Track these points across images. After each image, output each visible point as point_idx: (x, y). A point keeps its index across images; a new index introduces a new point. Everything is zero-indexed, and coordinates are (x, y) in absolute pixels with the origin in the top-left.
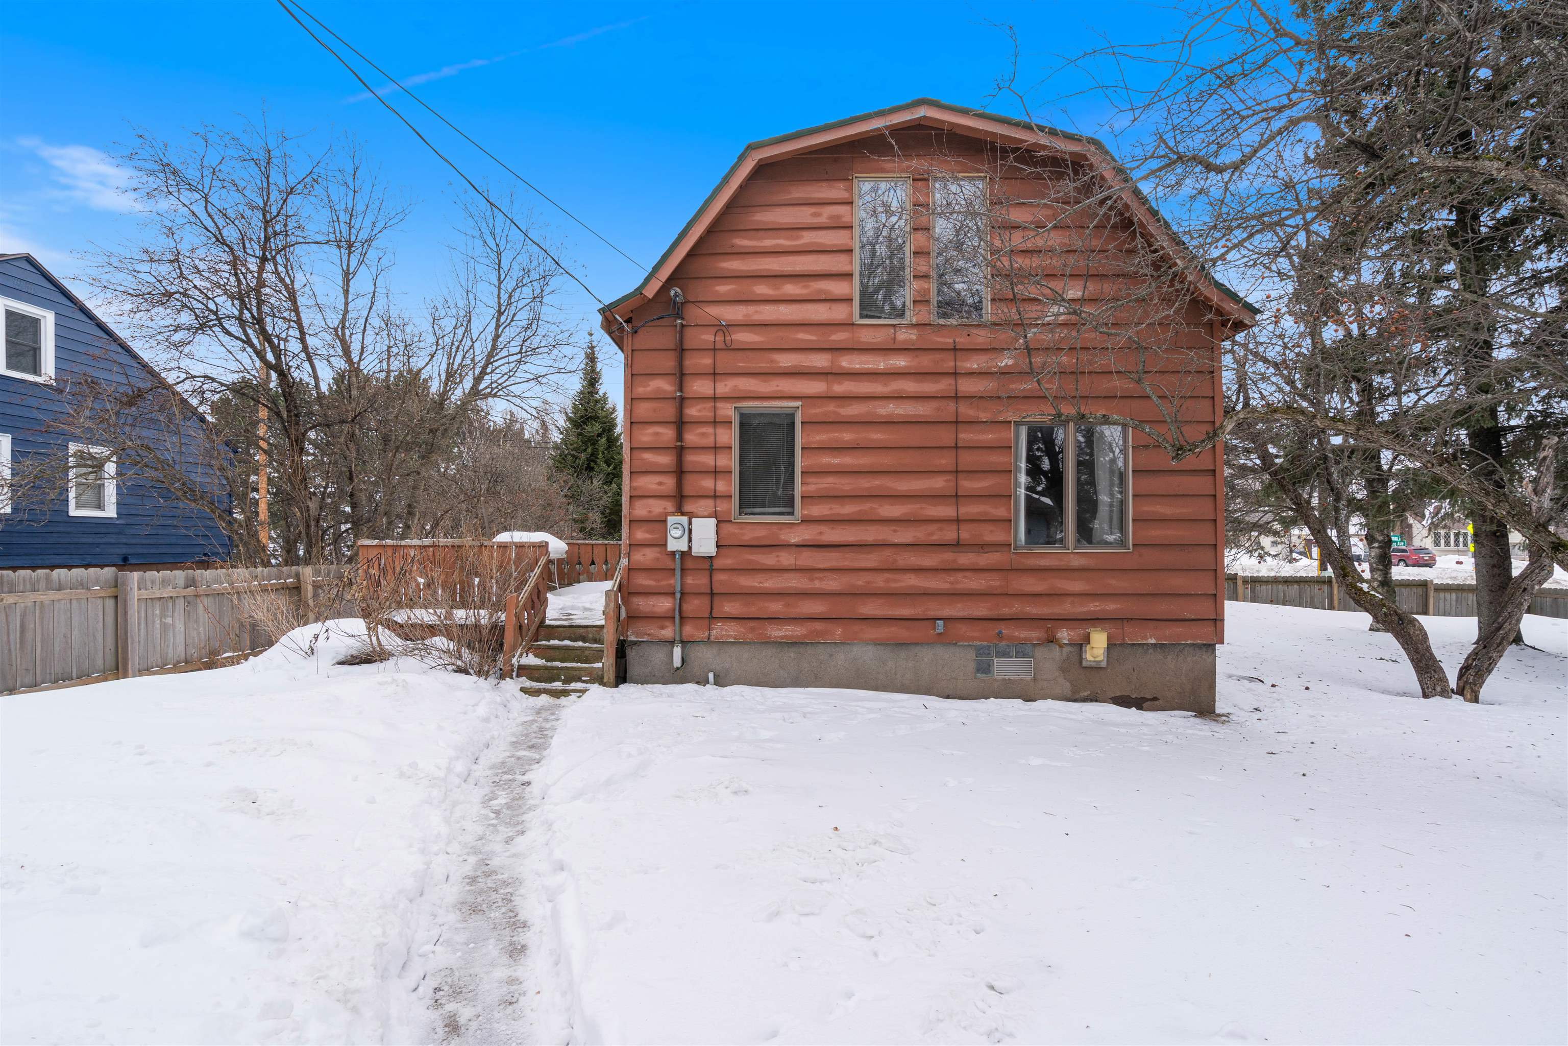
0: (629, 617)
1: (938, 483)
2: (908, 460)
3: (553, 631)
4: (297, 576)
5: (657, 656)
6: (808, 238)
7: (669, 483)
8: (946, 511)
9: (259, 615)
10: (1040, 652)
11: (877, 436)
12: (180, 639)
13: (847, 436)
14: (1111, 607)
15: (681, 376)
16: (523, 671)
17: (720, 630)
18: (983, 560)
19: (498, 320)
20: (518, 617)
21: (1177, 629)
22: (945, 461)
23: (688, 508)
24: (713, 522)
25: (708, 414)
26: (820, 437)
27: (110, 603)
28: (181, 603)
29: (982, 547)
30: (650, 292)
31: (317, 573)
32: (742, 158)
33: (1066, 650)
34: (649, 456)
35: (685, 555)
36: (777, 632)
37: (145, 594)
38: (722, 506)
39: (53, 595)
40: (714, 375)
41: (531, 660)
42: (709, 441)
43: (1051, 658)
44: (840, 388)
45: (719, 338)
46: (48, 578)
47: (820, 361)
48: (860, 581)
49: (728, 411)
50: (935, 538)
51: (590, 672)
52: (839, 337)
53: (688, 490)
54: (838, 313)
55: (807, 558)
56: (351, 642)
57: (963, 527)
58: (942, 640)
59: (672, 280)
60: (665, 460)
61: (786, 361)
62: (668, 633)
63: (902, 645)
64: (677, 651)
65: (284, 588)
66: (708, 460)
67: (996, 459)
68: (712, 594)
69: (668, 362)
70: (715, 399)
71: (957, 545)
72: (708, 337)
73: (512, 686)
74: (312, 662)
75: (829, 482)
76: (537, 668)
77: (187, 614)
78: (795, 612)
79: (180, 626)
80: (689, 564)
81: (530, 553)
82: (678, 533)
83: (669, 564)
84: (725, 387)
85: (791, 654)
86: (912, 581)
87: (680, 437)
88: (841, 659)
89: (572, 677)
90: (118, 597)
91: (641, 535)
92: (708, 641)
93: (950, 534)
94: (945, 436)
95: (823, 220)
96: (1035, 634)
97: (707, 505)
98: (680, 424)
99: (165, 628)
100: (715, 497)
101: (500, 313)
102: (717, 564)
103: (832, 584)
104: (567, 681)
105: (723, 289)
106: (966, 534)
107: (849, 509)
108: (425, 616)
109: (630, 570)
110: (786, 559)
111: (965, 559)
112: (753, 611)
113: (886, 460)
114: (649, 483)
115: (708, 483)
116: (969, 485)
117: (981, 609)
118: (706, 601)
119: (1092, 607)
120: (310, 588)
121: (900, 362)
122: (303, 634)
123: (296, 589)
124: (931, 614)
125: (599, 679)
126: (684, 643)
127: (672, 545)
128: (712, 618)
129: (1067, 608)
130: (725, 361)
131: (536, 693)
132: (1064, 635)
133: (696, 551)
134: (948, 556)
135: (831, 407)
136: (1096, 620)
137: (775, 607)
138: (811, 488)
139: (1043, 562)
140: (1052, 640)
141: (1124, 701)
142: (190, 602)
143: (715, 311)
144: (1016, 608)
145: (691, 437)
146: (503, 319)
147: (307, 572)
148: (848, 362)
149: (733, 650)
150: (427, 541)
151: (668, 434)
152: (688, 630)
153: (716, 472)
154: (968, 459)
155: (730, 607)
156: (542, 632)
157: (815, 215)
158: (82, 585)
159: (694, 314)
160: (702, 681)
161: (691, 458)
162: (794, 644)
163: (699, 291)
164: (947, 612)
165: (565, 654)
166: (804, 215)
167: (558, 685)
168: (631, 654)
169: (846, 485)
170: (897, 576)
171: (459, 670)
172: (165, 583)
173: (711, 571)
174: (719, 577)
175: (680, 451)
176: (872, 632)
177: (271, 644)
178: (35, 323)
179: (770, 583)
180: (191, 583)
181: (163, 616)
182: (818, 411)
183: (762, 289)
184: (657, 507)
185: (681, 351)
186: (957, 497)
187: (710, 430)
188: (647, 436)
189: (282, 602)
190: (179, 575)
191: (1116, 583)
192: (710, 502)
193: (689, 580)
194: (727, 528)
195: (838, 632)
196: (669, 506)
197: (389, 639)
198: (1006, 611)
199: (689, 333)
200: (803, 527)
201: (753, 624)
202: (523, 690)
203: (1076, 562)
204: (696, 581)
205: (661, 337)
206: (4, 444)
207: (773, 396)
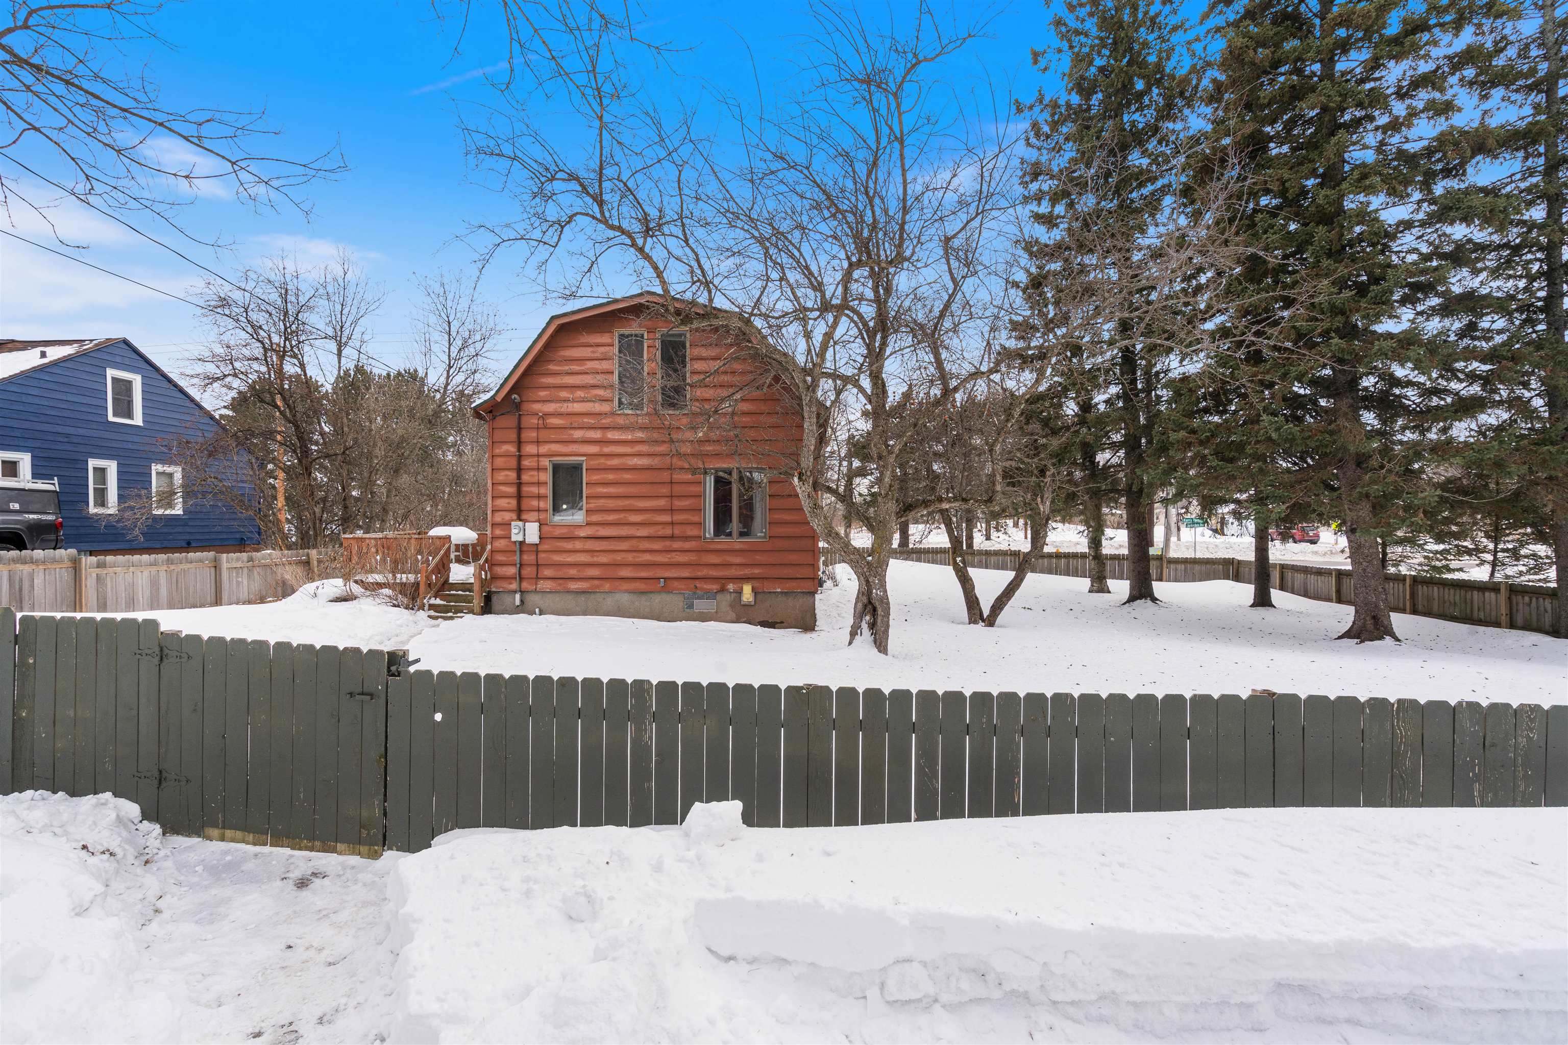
0: (492, 578)
1: (661, 503)
2: (644, 490)
3: (454, 586)
4: (308, 555)
5: (507, 599)
6: (590, 365)
7: (514, 502)
8: (666, 518)
9: (287, 577)
10: (719, 596)
11: (627, 476)
12: (246, 589)
13: (611, 476)
14: (756, 571)
15: (519, 443)
16: (431, 607)
17: (542, 585)
18: (687, 545)
19: (448, 372)
20: (428, 578)
21: (793, 584)
22: (665, 490)
23: (524, 516)
24: (537, 524)
25: (535, 464)
26: (596, 477)
27: (213, 570)
28: (245, 570)
29: (686, 538)
30: (499, 399)
31: (320, 553)
32: (548, 324)
33: (733, 595)
34: (502, 488)
35: (522, 543)
36: (573, 586)
37: (229, 566)
38: (542, 516)
39: (189, 565)
40: (538, 442)
41: (438, 601)
42: (535, 480)
43: (725, 600)
44: (607, 450)
45: (541, 422)
46: (186, 557)
47: (596, 435)
48: (619, 557)
49: (545, 462)
50: (660, 533)
51: (467, 608)
52: (606, 421)
53: (524, 507)
54: (605, 408)
55: (590, 545)
56: (335, 590)
57: (676, 527)
58: (665, 590)
59: (513, 390)
60: (512, 490)
61: (578, 434)
62: (514, 586)
63: (643, 593)
64: (518, 596)
65: (300, 562)
66: (534, 490)
67: (694, 489)
68: (538, 565)
69: (513, 436)
70: (538, 456)
71: (672, 537)
72: (534, 421)
73: (422, 615)
74: (315, 600)
75: (601, 502)
76: (439, 606)
77: (249, 576)
78: (582, 575)
79: (245, 582)
80: (525, 548)
81: (438, 542)
82: (516, 531)
83: (513, 548)
84: (544, 449)
85: (582, 598)
86: (647, 557)
87: (519, 477)
88: (610, 601)
89: (458, 610)
90: (217, 567)
91: (498, 532)
92: (536, 591)
93: (668, 531)
94: (666, 476)
95: (598, 355)
96: (715, 587)
97: (534, 515)
98: (519, 470)
99: (238, 583)
100: (539, 510)
101: (450, 367)
102: (541, 548)
103: (603, 559)
104: (455, 613)
105: (543, 394)
106: (677, 531)
107: (611, 517)
108: (379, 578)
109: (492, 551)
110: (578, 545)
111: (677, 545)
112: (560, 574)
113: (632, 490)
114: (502, 503)
115: (535, 503)
116: (679, 504)
117: (685, 573)
118: (535, 569)
119: (747, 571)
120: (315, 563)
121: (640, 435)
122: (310, 587)
123: (307, 563)
124: (658, 575)
125: (471, 611)
126: (522, 592)
127: (514, 538)
128: (537, 578)
129: (733, 572)
130: (544, 434)
131: (436, 618)
132: (731, 587)
133: (528, 541)
134: (668, 543)
135: (602, 460)
136: (747, 579)
137: (573, 572)
138: (592, 506)
139: (719, 547)
140: (723, 590)
141: (765, 624)
142: (250, 570)
143: (537, 407)
144: (704, 572)
145: (525, 477)
146: (451, 371)
147: (313, 553)
148: (612, 435)
149: (550, 596)
150: (380, 535)
151: (513, 475)
152: (525, 585)
153: (539, 497)
154: (677, 490)
155: (547, 572)
156: (446, 586)
157: (593, 352)
158: (201, 561)
159: (526, 407)
160: (532, 613)
161: (526, 489)
162: (584, 592)
163: (531, 395)
164: (667, 575)
165: (458, 598)
166: (586, 352)
167: (450, 614)
168: (494, 599)
169: (611, 504)
170: (640, 555)
171: (394, 606)
172: (238, 559)
173: (537, 552)
174: (542, 555)
175: (519, 485)
176: (626, 586)
177: (293, 591)
178: (129, 383)
179: (570, 559)
180: (251, 559)
181: (237, 577)
182: (594, 463)
183: (564, 394)
184: (507, 516)
185: (520, 429)
186: (672, 511)
187: (535, 473)
188: (501, 476)
189: (299, 571)
190: (244, 556)
191: (759, 558)
192: (536, 514)
193: (525, 557)
194: (545, 528)
195: (607, 586)
196: (514, 516)
197: (357, 589)
198: (699, 574)
199: (524, 419)
200: (588, 528)
201: (560, 581)
202: (429, 617)
203: (738, 546)
204: (529, 558)
205: (508, 421)
206: (112, 467)
207: (570, 454)
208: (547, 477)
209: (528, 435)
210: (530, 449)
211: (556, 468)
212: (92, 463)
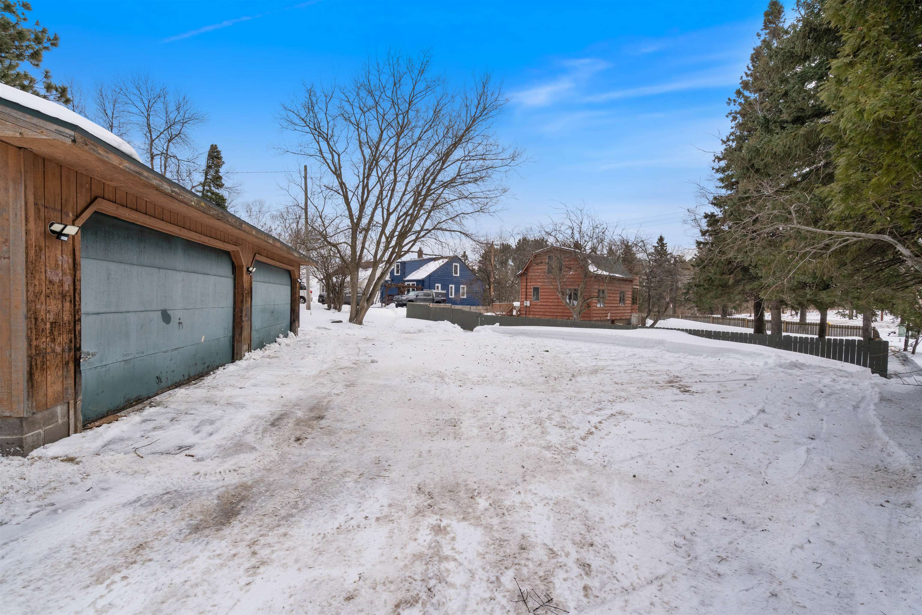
6: (542, 264)
7: (525, 296)
8: (557, 301)
11: (548, 290)
13: (545, 291)
15: (527, 283)
23: (527, 300)
24: (529, 302)
25: (529, 287)
26: (542, 291)
29: (561, 306)
34: (523, 293)
38: (531, 300)
42: (530, 291)
44: (545, 284)
47: (542, 280)
48: (546, 310)
49: (532, 287)
50: (555, 304)
52: (544, 277)
53: (527, 298)
54: (545, 274)
55: (540, 307)
57: (559, 303)
60: (525, 293)
61: (539, 280)
68: (529, 311)
69: (525, 281)
72: (530, 277)
75: (543, 297)
80: (527, 307)
82: (525, 303)
83: (524, 307)
84: (531, 284)
87: (526, 290)
93: (557, 304)
100: (530, 298)
102: (530, 307)
103: (543, 310)
105: (531, 271)
107: (545, 300)
109: (520, 308)
110: (538, 307)
111: (559, 307)
112: (534, 313)
113: (549, 294)
114: (523, 296)
117: (561, 314)
127: (525, 305)
128: (529, 314)
130: (532, 280)
133: (527, 305)
134: (557, 307)
135: (544, 287)
137: (537, 313)
138: (541, 297)
143: (530, 274)
145: (528, 291)
148: (546, 281)
153: (530, 295)
159: (528, 274)
161: (528, 293)
163: (529, 271)
166: (541, 261)
169: (545, 297)
170: (551, 309)
178: (457, 266)
179: (536, 310)
182: (542, 287)
183: (536, 271)
185: (527, 279)
186: (558, 299)
188: (523, 290)
194: (531, 303)
195: (544, 317)
196: (525, 300)
198: (564, 315)
199: (528, 277)
200: (540, 303)
204: (528, 309)
205: (524, 277)
206: (453, 286)
207: (538, 285)
208: (532, 290)
209: (529, 281)
210: (529, 284)
211: (534, 288)
212: (450, 286)
